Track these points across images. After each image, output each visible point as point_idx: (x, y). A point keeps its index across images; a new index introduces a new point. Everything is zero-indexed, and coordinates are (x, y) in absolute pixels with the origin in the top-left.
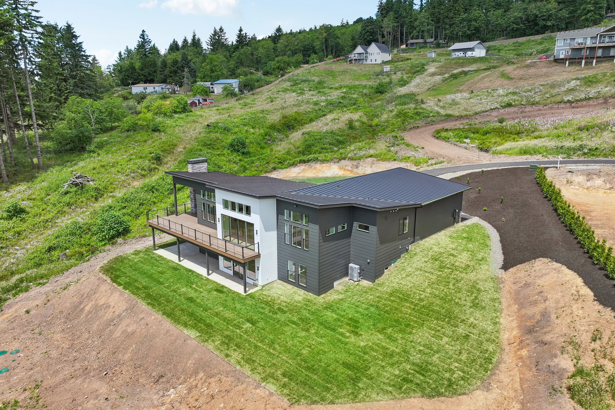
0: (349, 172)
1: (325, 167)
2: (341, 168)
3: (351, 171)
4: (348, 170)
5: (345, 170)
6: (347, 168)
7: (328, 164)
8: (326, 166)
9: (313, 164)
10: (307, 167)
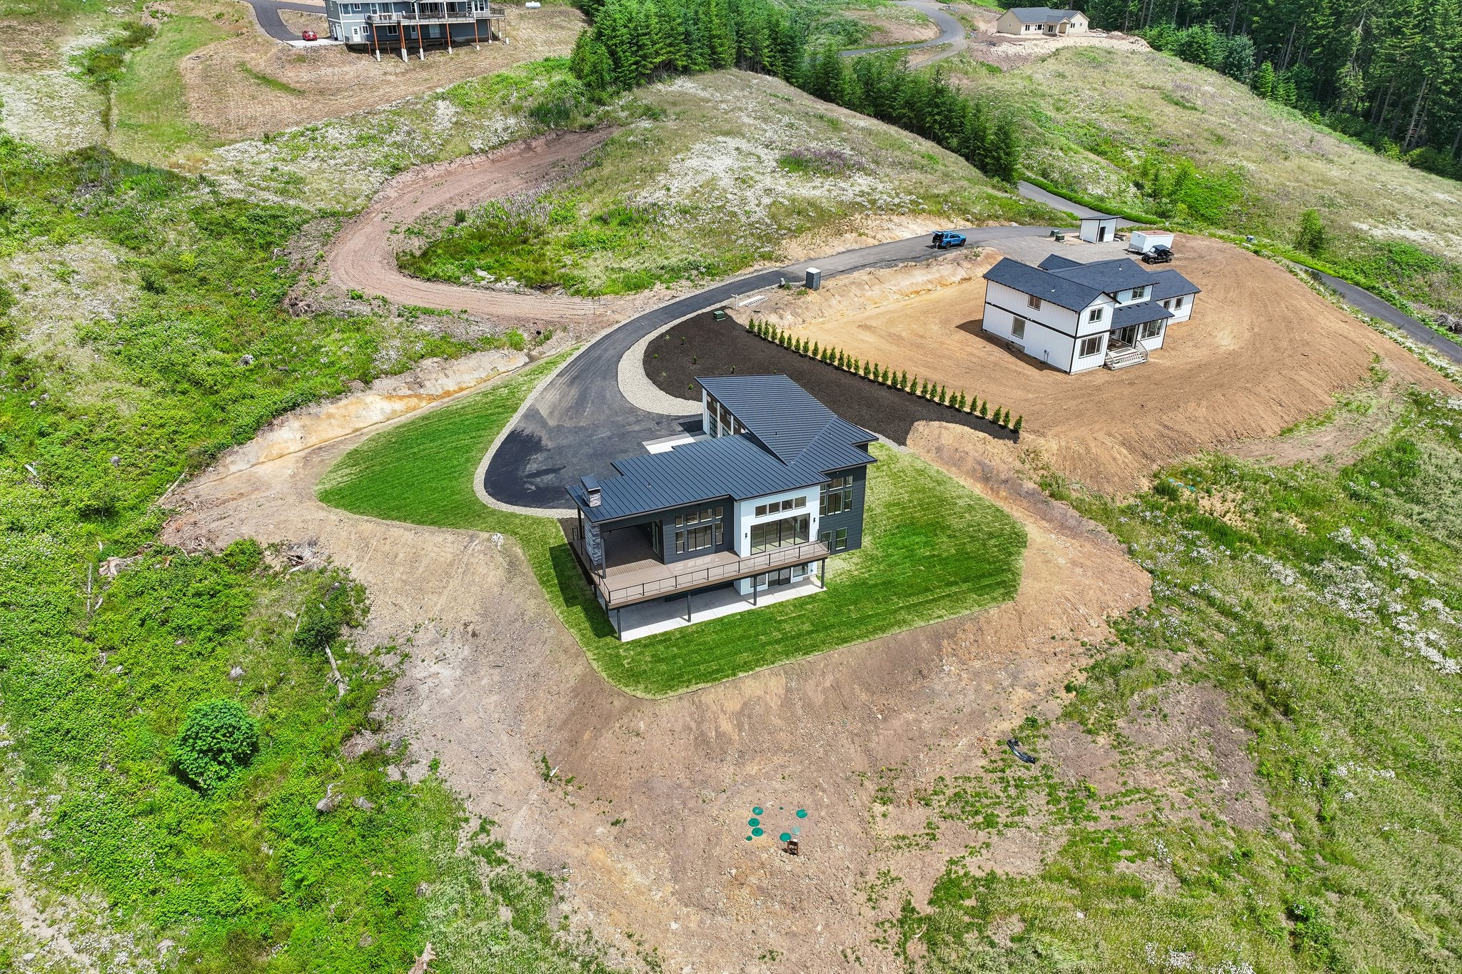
0: (415, 400)
1: (350, 408)
2: (390, 397)
3: (419, 396)
4: (409, 396)
5: (401, 398)
6: (400, 393)
7: (352, 399)
8: (352, 403)
9: (313, 408)
10: (306, 420)
